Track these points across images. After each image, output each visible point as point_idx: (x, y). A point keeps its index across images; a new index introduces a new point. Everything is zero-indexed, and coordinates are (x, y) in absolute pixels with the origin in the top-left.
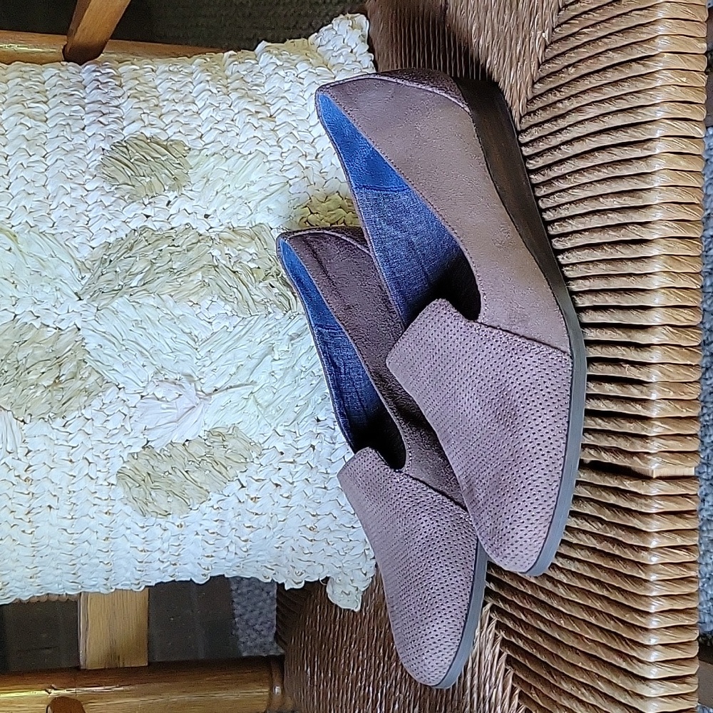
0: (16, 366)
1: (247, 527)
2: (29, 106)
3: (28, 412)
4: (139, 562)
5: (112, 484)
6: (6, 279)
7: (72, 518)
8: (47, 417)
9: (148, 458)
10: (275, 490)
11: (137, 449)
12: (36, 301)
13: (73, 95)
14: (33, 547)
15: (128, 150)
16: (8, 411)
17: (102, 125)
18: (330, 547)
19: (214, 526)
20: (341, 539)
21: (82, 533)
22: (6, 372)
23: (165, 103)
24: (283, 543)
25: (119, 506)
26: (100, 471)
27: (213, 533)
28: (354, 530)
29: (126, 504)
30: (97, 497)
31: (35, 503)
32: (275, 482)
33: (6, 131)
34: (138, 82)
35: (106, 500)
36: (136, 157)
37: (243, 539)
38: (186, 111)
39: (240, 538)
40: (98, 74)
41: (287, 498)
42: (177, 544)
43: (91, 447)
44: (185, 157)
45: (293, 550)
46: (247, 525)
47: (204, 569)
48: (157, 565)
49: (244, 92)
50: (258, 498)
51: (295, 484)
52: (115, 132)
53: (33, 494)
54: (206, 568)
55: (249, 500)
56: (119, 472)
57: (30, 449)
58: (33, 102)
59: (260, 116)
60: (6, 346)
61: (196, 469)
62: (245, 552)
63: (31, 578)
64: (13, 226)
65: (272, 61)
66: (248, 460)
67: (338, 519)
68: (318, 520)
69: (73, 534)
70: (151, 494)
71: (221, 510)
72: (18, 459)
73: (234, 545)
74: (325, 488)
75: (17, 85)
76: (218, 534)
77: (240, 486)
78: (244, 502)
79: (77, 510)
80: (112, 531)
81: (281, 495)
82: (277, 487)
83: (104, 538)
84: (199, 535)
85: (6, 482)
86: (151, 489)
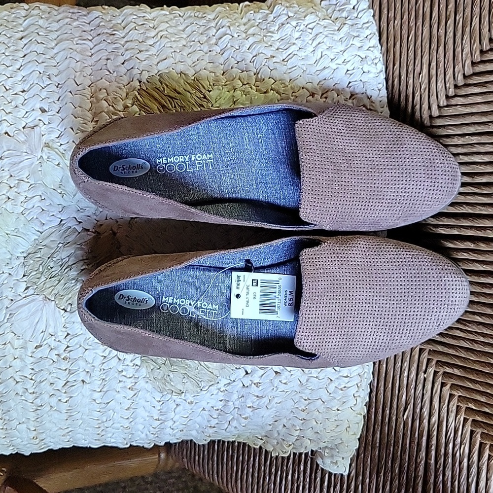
0: (60, 263)
2: (77, 43)
3: (69, 302)
5: (136, 365)
6: (54, 190)
7: (100, 392)
10: (275, 378)
12: (79, 209)
13: (114, 34)
14: (66, 413)
15: (161, 83)
16: (52, 300)
17: (139, 61)
19: (220, 405)
20: (328, 419)
21: (108, 403)
22: (52, 268)
23: (192, 44)
24: (276, 421)
25: (142, 383)
27: (218, 410)
28: (339, 412)
29: (147, 382)
30: (123, 375)
31: (71, 378)
32: (275, 370)
33: (58, 63)
34: (168, 25)
35: (130, 378)
37: (243, 417)
38: (210, 51)
39: (241, 415)
40: (135, 17)
41: (285, 384)
42: (186, 416)
44: (210, 91)
45: (284, 426)
46: (248, 406)
48: (168, 430)
49: (260, 38)
50: (260, 383)
51: (292, 373)
52: (150, 67)
53: (69, 369)
54: (208, 435)
55: (253, 385)
57: (69, 333)
58: (81, 40)
59: (274, 60)
60: (53, 246)
62: (243, 426)
63: (63, 436)
64: (61, 145)
65: (284, 12)
67: (326, 403)
68: (309, 404)
69: (101, 403)
70: (169, 376)
71: (226, 392)
72: (59, 341)
73: (236, 421)
74: (317, 377)
75: (67, 24)
76: (222, 411)
77: (245, 373)
78: (247, 386)
79: (105, 385)
80: (133, 403)
81: (280, 381)
82: (276, 374)
83: (126, 408)
84: (205, 410)
85: (48, 360)
86: (169, 372)
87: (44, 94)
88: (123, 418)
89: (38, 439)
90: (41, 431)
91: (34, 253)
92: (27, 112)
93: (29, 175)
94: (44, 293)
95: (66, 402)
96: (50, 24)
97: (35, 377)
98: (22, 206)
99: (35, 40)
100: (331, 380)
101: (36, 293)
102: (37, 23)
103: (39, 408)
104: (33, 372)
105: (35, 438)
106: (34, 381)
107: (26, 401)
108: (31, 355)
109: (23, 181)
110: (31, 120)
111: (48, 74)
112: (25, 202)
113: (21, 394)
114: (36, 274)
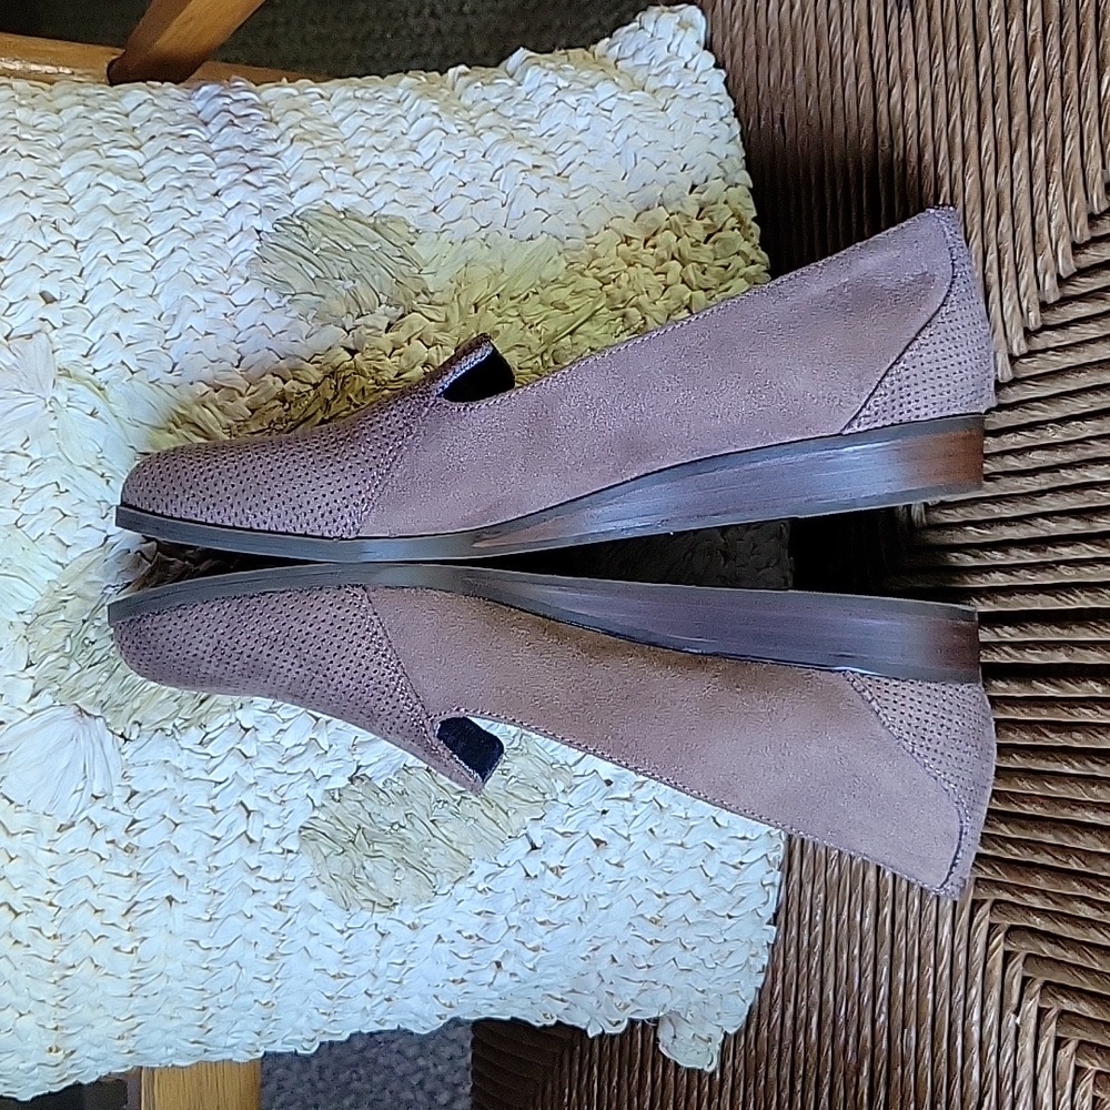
1: (542, 923)
2: (109, 154)
3: (134, 718)
4: (328, 997)
5: (289, 851)
6: (88, 469)
7: (210, 920)
8: (170, 726)
9: (360, 797)
10: (595, 853)
11: (340, 781)
13: (186, 136)
14: (132, 978)
15: (307, 233)
16: (96, 717)
17: (252, 188)
18: (688, 954)
19: (474, 925)
20: (709, 937)
21: (228, 946)
22: (93, 643)
23: (359, 152)
24: (595, 950)
25: (300, 892)
26: (267, 826)
27: (470, 937)
28: (732, 921)
29: (315, 887)
30: (260, 877)
31: (142, 895)
32: (595, 837)
33: (71, 198)
34: (302, 116)
35: (277, 881)
36: (323, 246)
37: (529, 946)
38: (401, 165)
39: (523, 943)
40: (228, 101)
41: (617, 865)
42: (400, 961)
43: (252, 781)
44: (412, 244)
45: (614, 960)
46: (539, 920)
47: (445, 1005)
48: (362, 1001)
49: (506, 132)
50: (562, 868)
51: (632, 840)
52: (278, 199)
53: (139, 875)
54: (448, 1003)
55: (548, 872)
56: (304, 828)
57: (136, 789)
58: (114, 147)
59: (543, 172)
60: (92, 594)
61: (451, 816)
62: (530, 969)
63: (119, 1038)
64: (95, 371)
65: (548, 79)
66: (547, 797)
67: (703, 901)
68: (667, 904)
69: (210, 949)
70: (364, 868)
71: (490, 893)
72: (113, 809)
73: (513, 958)
74: (682, 845)
75: (77, 117)
76: (480, 939)
77: (530, 848)
78: (536, 876)
79: (220, 904)
80: (283, 941)
81: (607, 861)
82: (598, 845)
83: (267, 956)
84: (443, 942)
85: (89, 854)
86: (365, 858)
87: (48, 263)
88: (261, 980)
89: (61, 1052)
90: (70, 1032)
91: (50, 612)
92: (11, 304)
93: (28, 439)
94: (77, 702)
95: (132, 952)
96: (42, 116)
97: (61, 900)
98: (17, 509)
99: (15, 150)
100: (712, 848)
101: (58, 703)
102: (11, 116)
103: (68, 973)
104: (54, 888)
105: (54, 1049)
106: (57, 909)
107: (40, 957)
108: (48, 848)
109: (14, 452)
110: (24, 321)
111: (53, 220)
112: (23, 500)
113: (26, 943)
114: (58, 658)
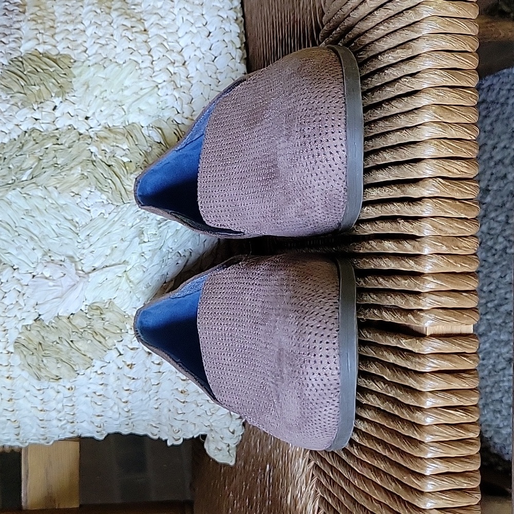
1: (126, 390)
4: (41, 420)
5: (11, 353)
9: (39, 329)
10: (147, 358)
11: (30, 322)
15: (23, 64)
17: (3, 44)
18: (198, 408)
19: (100, 390)
20: (208, 400)
23: (59, 24)
24: (160, 404)
25: (16, 372)
27: (100, 395)
29: (23, 370)
32: (147, 351)
35: (6, 366)
36: (29, 70)
37: (123, 401)
38: (75, 29)
39: (121, 399)
40: (7, 4)
41: (159, 364)
42: (70, 405)
44: (70, 68)
45: (170, 411)
46: (125, 388)
47: (97, 426)
48: (55, 422)
49: (123, 11)
50: (134, 364)
52: (14, 49)
54: (99, 426)
55: (126, 366)
56: (16, 342)
59: (134, 30)
61: (79, 339)
66: (123, 331)
68: (188, 384)
70: (43, 361)
71: (104, 375)
73: (117, 407)
76: (103, 397)
77: (118, 354)
78: (122, 368)
80: (13, 392)
81: (152, 362)
82: (148, 355)
83: (8, 399)
84: (88, 397)
86: (43, 357)
88: (7, 410)
